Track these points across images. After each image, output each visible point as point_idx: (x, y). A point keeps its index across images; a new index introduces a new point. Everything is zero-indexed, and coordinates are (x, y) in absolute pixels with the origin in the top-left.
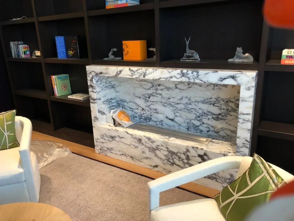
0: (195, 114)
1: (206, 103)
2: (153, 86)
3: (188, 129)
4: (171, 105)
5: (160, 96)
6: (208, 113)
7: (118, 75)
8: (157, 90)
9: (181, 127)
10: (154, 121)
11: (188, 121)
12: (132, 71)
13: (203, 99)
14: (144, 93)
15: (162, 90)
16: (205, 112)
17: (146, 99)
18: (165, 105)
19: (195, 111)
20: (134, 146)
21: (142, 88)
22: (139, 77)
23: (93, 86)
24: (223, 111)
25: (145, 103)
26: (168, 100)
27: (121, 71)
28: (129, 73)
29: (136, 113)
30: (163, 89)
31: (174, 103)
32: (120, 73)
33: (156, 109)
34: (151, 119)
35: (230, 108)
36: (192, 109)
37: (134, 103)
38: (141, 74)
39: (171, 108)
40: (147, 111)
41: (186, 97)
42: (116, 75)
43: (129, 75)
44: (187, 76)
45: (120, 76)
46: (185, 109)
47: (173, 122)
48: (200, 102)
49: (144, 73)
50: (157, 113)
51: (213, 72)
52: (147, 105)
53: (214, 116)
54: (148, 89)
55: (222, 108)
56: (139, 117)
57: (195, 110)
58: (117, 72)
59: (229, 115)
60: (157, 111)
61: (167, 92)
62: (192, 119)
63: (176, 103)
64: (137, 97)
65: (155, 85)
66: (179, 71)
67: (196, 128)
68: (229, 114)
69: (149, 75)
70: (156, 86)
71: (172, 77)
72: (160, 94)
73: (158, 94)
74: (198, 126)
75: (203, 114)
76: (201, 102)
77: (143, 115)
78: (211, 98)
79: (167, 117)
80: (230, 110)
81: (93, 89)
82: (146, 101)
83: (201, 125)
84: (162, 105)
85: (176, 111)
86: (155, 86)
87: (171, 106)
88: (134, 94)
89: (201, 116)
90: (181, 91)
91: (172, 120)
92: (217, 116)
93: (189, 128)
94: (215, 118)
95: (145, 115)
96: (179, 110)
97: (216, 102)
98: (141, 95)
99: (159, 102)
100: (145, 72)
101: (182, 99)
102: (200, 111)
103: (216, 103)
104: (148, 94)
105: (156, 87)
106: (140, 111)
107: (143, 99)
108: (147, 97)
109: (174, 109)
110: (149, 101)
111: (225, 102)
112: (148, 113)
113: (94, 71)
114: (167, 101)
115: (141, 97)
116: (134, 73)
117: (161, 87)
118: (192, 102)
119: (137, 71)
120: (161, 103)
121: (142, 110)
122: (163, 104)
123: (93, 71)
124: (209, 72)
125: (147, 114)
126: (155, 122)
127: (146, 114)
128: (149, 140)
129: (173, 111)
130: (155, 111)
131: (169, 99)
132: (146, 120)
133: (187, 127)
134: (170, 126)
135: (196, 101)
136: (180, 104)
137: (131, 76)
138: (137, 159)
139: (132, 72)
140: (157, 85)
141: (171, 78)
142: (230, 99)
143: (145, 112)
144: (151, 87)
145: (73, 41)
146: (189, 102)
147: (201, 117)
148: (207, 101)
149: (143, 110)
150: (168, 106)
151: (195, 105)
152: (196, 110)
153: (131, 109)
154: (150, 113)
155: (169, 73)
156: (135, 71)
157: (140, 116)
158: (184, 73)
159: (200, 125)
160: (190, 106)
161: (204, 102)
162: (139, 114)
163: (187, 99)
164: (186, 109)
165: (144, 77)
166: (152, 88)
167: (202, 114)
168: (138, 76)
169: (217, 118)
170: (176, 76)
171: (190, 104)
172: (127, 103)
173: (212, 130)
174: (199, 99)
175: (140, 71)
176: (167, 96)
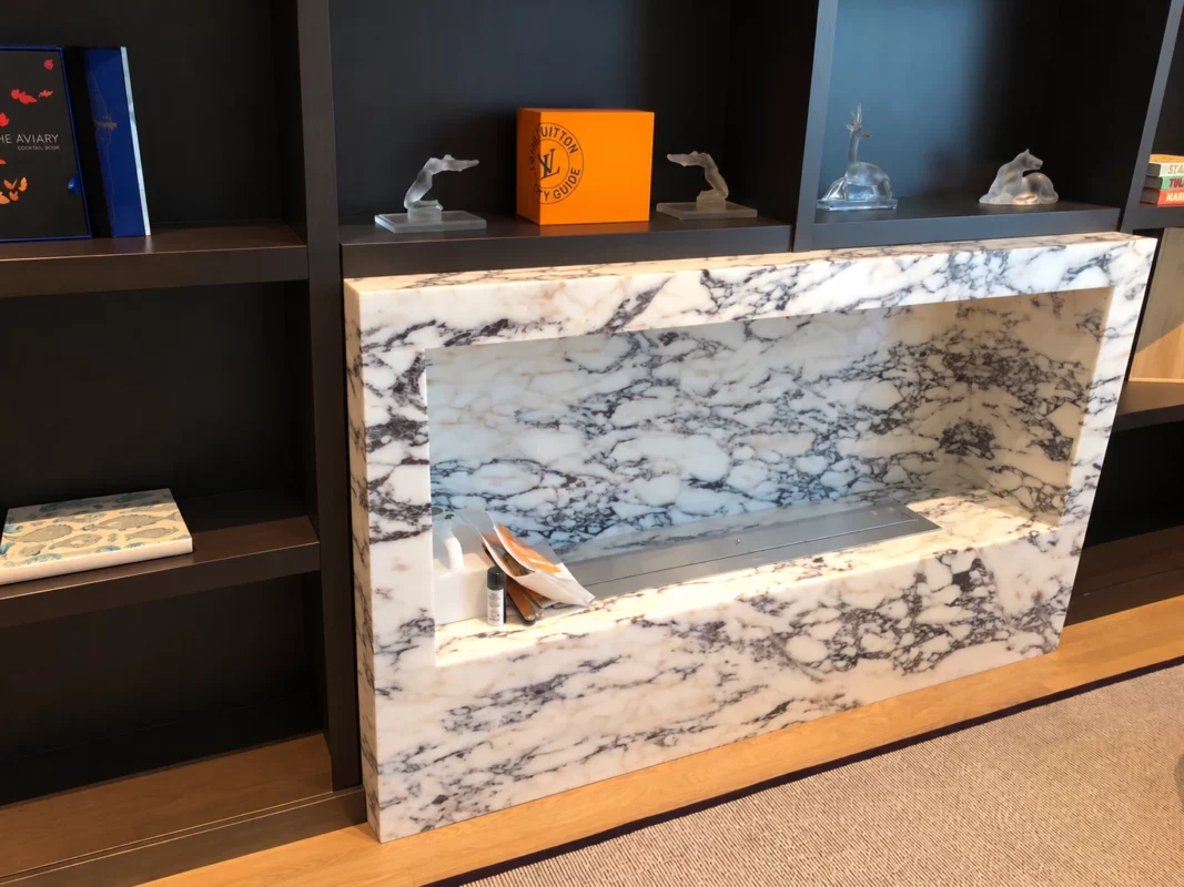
0: (813, 431)
1: (858, 375)
2: (636, 346)
3: (778, 502)
4: (719, 418)
5: (667, 393)
6: (858, 414)
7: (627, 318)
8: (653, 363)
9: (752, 505)
10: (626, 520)
11: (784, 467)
12: (722, 284)
13: (845, 364)
14: (584, 393)
15: (680, 358)
16: (850, 410)
17: (590, 425)
18: (692, 424)
19: (815, 418)
20: (678, 671)
21: (571, 371)
22: (754, 313)
23: (413, 426)
24: (906, 391)
25: (585, 445)
26: (707, 400)
27: (645, 298)
28: (702, 297)
29: (524, 513)
30: (685, 355)
31: (731, 405)
32: (639, 310)
33: (643, 459)
34: (613, 513)
35: (928, 376)
36: (802, 413)
37: (515, 461)
38: (768, 294)
39: (719, 433)
40: (590, 483)
41: (787, 370)
42: (613, 320)
43: (698, 311)
44: (965, 278)
45: (634, 325)
46: (775, 420)
47: (722, 494)
48: (836, 377)
49: (784, 287)
50: (648, 475)
51: (1053, 250)
52: (596, 451)
53: (877, 420)
54: (608, 369)
55: (905, 381)
56: (542, 528)
57: (815, 414)
58: (621, 306)
59: (924, 400)
60: (645, 466)
61: (704, 363)
62: (800, 456)
63: (739, 406)
64: (538, 424)
65: (649, 340)
66: (939, 258)
67: (812, 486)
68: (922, 397)
69: (808, 294)
70: (652, 345)
71: (908, 290)
72: (670, 383)
73: (659, 382)
74: (819, 476)
75: (843, 423)
76: (841, 375)
77: (569, 512)
78: (875, 353)
79: (694, 481)
80: (928, 381)
81: (415, 444)
82: (590, 431)
83: (829, 468)
84: (674, 431)
85: (738, 440)
86: (644, 343)
87: (716, 422)
88: (518, 413)
89: (835, 432)
90: (766, 345)
91: (717, 486)
92: (885, 417)
93: (785, 495)
94: (879, 426)
95: (580, 506)
96: (752, 432)
97: (889, 365)
98: (566, 410)
99: (662, 420)
100: (788, 282)
101: (768, 379)
102: (833, 415)
103: (888, 369)
104: (605, 395)
105: (654, 351)
106: (550, 494)
107: (576, 425)
108: (595, 413)
109: (732, 433)
110: (609, 426)
111: (917, 356)
112: (601, 488)
113: (433, 323)
114: (701, 408)
115: (561, 421)
116: (726, 297)
117: (676, 348)
118: (808, 384)
119: (747, 280)
120: (673, 421)
121: (564, 486)
122: (678, 424)
123: (426, 319)
124: (1040, 253)
125: (592, 499)
126: (632, 524)
127: (585, 497)
128: (761, 609)
129: (724, 442)
130: (635, 471)
131: (713, 392)
132: (586, 531)
133: (775, 496)
134: (704, 516)
135: (821, 378)
136: (758, 403)
137: (708, 312)
138: (687, 726)
139: (718, 292)
140: (657, 342)
141: (904, 293)
142: (932, 343)
143: (578, 493)
144: (623, 357)
145: (15, 94)
146: (793, 387)
147: (832, 436)
148: (862, 366)
149: (572, 485)
150: (703, 430)
151: (818, 395)
152: (819, 411)
153: (496, 503)
154: (612, 488)
155: (903, 270)
156: (738, 285)
157: (549, 519)
158: (958, 266)
159: (825, 471)
160: (796, 404)
161: (847, 376)
162: (546, 510)
163: (789, 378)
164: (781, 421)
165: (781, 308)
166: (628, 363)
167: (836, 424)
168: (751, 309)
169: (886, 422)
170: (926, 283)
171: (798, 395)
172: (471, 471)
173: (865, 475)
174: (832, 367)
175: (763, 282)
176: (704, 384)
